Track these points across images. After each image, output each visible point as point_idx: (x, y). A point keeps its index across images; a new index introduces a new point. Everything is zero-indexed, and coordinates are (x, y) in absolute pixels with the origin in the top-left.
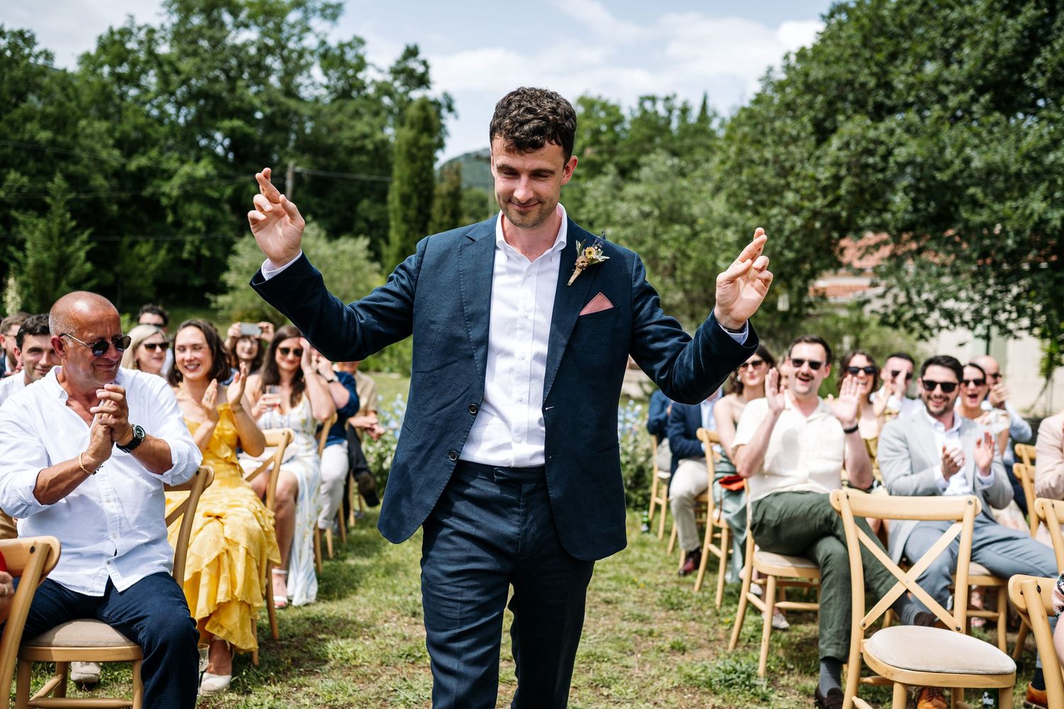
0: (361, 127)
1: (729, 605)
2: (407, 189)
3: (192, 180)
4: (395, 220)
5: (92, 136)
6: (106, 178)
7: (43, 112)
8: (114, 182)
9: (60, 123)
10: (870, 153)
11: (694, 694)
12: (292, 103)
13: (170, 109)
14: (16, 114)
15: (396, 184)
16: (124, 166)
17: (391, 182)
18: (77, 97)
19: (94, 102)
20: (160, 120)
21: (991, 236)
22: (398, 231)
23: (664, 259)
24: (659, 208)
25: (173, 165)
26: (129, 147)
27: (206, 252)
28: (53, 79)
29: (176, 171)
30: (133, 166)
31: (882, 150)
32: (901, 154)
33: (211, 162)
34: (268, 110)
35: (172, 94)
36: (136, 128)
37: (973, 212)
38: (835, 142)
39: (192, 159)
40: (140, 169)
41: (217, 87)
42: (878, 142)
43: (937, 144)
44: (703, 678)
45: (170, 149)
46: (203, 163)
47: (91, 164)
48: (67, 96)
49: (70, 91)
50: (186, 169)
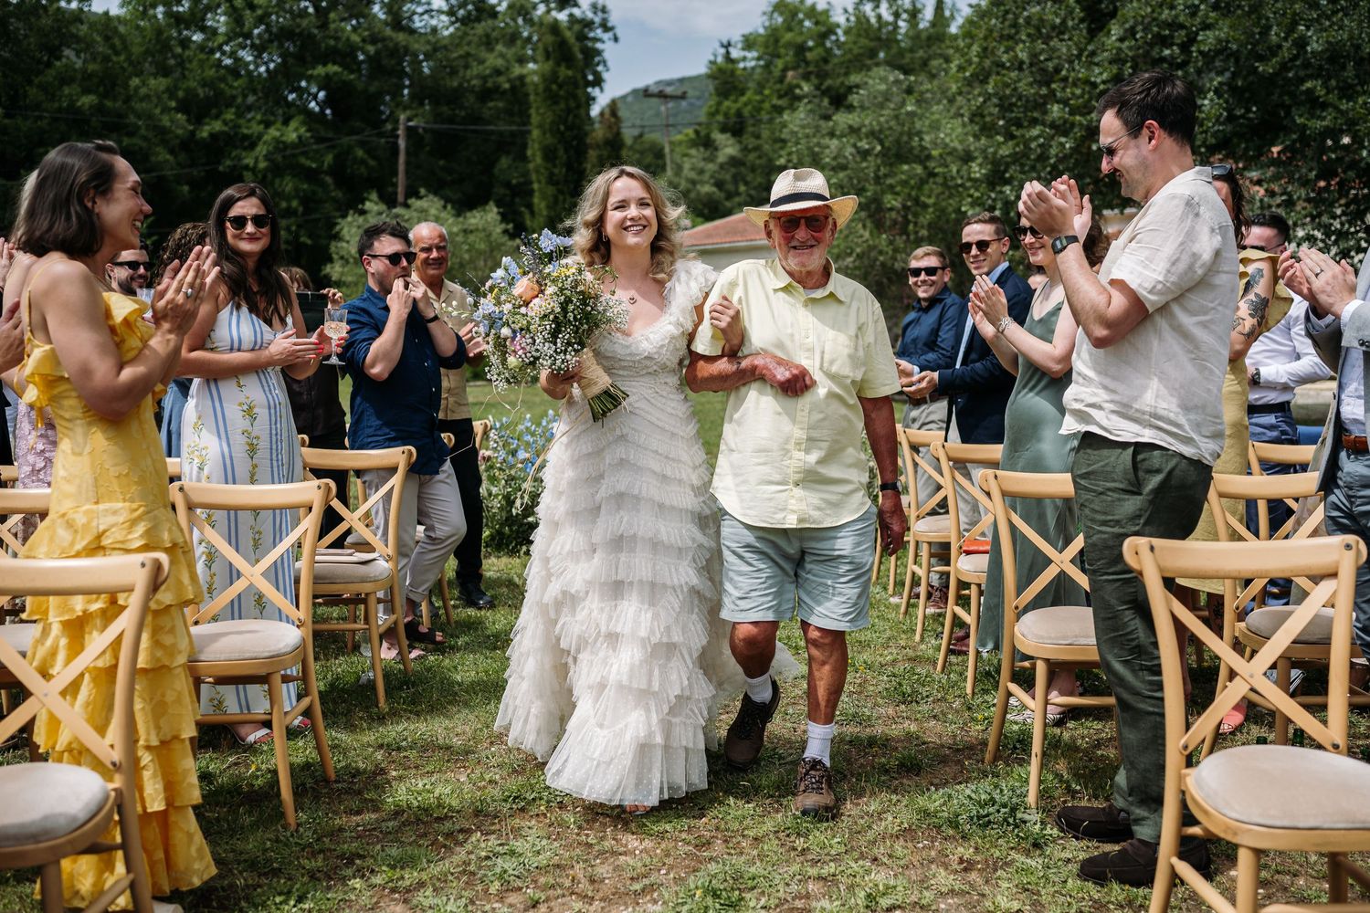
0: (493, 60)
1: (986, 692)
2: (550, 140)
3: (280, 146)
4: (539, 182)
5: (147, 97)
6: (172, 152)
7: (84, 70)
8: (183, 157)
9: (108, 83)
10: (1165, 42)
11: (933, 840)
12: (401, 37)
13: (247, 56)
14: (50, 75)
15: (536, 133)
16: (193, 133)
17: (529, 132)
18: (126, 47)
19: (147, 52)
20: (234, 72)
21: (1337, 146)
22: (544, 197)
23: (891, 209)
24: (881, 142)
25: (256, 128)
26: (197, 109)
27: (304, 239)
28: (92, 26)
29: (260, 136)
30: (204, 133)
31: (1180, 36)
32: (1208, 39)
33: (303, 123)
34: (371, 49)
35: (248, 35)
36: (204, 84)
37: (1312, 116)
38: (1116, 30)
39: (280, 119)
40: (213, 136)
41: (305, 23)
42: (1175, 25)
43: (1257, 24)
44: (946, 814)
45: (249, 109)
46: (293, 124)
47: (150, 135)
48: (113, 47)
49: (117, 41)
50: (273, 132)
